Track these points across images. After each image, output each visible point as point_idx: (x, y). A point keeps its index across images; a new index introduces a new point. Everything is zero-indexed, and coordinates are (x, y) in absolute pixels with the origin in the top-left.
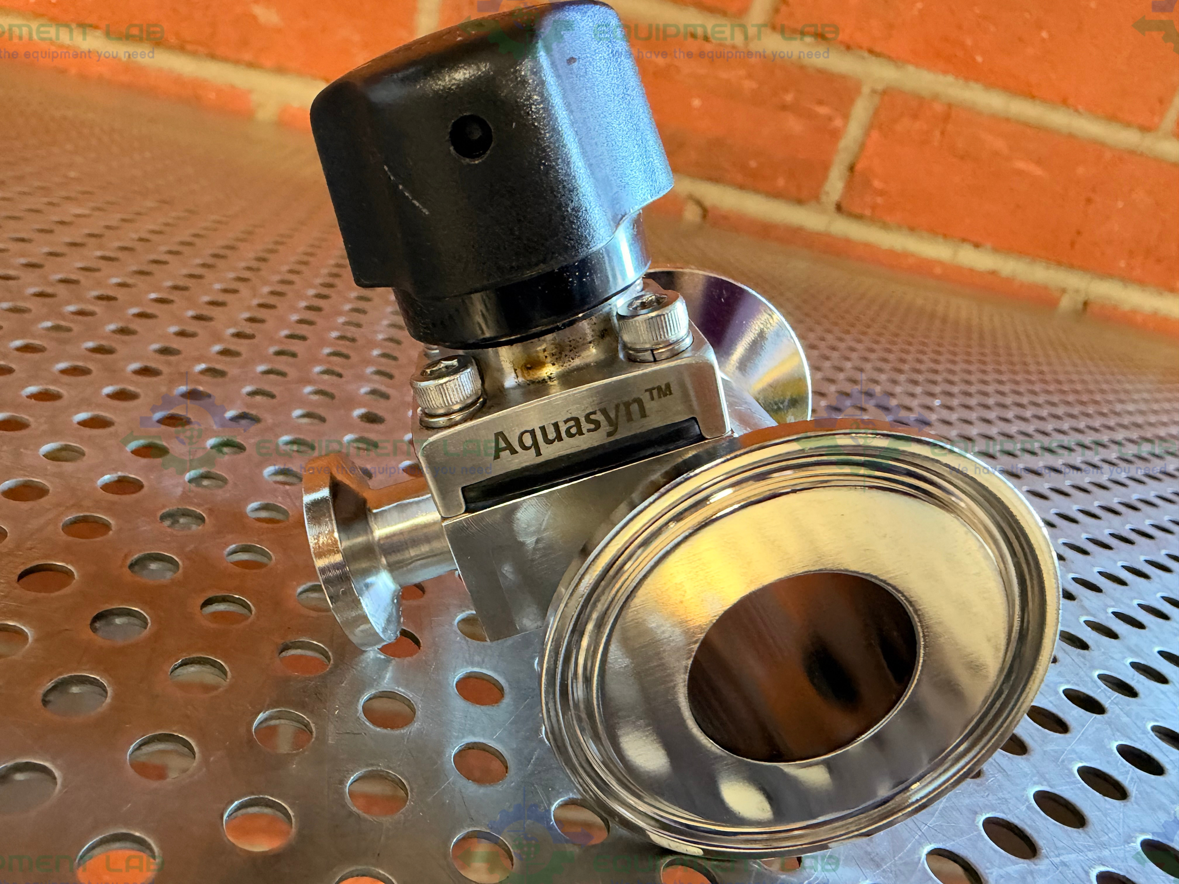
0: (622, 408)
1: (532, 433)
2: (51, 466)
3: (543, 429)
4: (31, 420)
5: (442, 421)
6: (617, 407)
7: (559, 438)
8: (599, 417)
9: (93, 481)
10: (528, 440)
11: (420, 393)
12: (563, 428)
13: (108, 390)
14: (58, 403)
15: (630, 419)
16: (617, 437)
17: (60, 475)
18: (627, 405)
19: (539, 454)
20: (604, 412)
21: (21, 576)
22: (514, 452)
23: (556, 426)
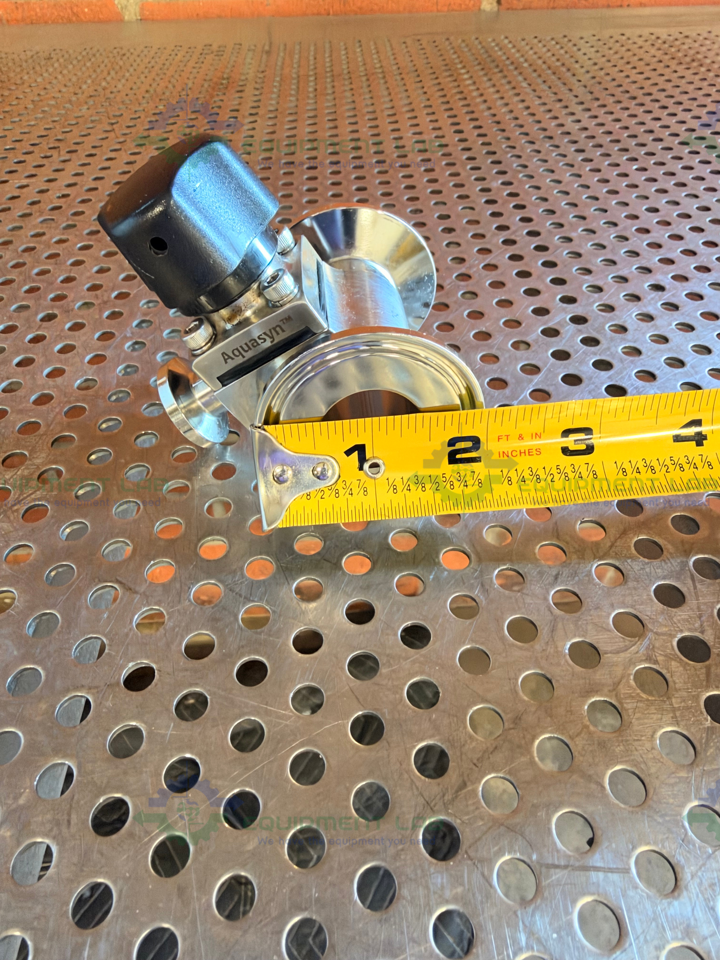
0: (273, 331)
1: (237, 349)
2: (51, 382)
3: (241, 347)
4: (34, 357)
5: (199, 352)
6: (270, 330)
7: (250, 349)
8: (264, 336)
9: (73, 386)
10: (236, 353)
11: (185, 342)
12: (250, 344)
13: (68, 325)
14: (45, 342)
15: (278, 334)
16: (275, 342)
17: (56, 386)
18: (274, 329)
19: (244, 357)
20: (265, 333)
21: (53, 444)
22: (232, 359)
23: (246, 344)
